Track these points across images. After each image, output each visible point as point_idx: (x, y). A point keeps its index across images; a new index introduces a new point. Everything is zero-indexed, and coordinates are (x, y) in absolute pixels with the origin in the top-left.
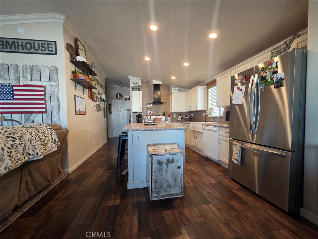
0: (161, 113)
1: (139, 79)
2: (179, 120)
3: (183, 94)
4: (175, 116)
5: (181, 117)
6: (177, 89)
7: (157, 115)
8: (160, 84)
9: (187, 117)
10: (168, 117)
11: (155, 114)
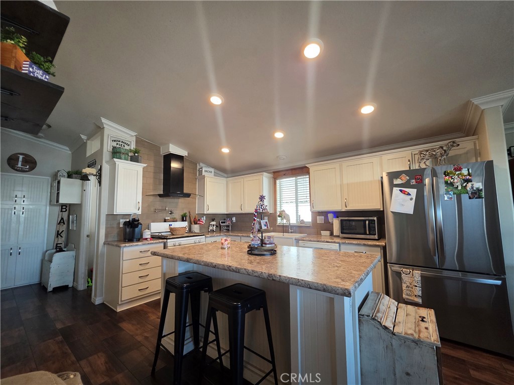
2: (211, 228)
5: (214, 223)
6: (212, 170)
7: (171, 219)
8: (184, 156)
9: (225, 222)
10: (193, 223)
11: (167, 218)
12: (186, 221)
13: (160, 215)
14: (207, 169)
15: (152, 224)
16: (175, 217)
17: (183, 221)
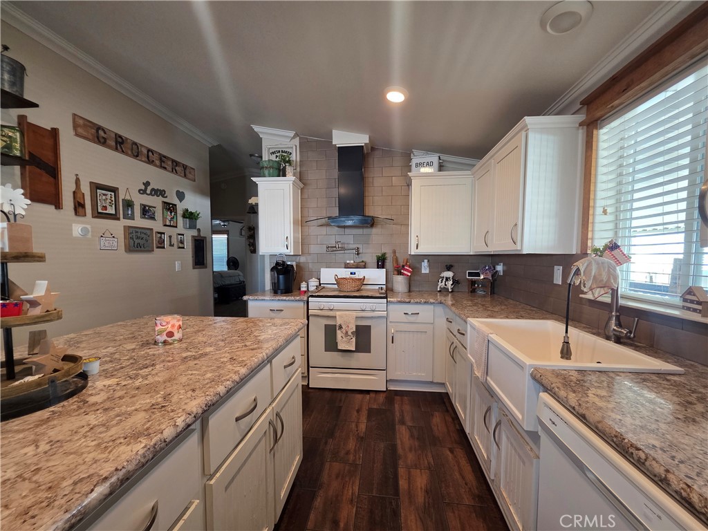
0: (370, 256)
1: (292, 134)
2: (441, 285)
3: (459, 181)
4: (425, 269)
5: (449, 274)
6: (434, 158)
7: (355, 264)
8: (363, 145)
9: (478, 275)
10: (396, 272)
11: (348, 262)
13: (340, 256)
14: (421, 160)
15: (323, 270)
16: (364, 260)
17: (378, 268)
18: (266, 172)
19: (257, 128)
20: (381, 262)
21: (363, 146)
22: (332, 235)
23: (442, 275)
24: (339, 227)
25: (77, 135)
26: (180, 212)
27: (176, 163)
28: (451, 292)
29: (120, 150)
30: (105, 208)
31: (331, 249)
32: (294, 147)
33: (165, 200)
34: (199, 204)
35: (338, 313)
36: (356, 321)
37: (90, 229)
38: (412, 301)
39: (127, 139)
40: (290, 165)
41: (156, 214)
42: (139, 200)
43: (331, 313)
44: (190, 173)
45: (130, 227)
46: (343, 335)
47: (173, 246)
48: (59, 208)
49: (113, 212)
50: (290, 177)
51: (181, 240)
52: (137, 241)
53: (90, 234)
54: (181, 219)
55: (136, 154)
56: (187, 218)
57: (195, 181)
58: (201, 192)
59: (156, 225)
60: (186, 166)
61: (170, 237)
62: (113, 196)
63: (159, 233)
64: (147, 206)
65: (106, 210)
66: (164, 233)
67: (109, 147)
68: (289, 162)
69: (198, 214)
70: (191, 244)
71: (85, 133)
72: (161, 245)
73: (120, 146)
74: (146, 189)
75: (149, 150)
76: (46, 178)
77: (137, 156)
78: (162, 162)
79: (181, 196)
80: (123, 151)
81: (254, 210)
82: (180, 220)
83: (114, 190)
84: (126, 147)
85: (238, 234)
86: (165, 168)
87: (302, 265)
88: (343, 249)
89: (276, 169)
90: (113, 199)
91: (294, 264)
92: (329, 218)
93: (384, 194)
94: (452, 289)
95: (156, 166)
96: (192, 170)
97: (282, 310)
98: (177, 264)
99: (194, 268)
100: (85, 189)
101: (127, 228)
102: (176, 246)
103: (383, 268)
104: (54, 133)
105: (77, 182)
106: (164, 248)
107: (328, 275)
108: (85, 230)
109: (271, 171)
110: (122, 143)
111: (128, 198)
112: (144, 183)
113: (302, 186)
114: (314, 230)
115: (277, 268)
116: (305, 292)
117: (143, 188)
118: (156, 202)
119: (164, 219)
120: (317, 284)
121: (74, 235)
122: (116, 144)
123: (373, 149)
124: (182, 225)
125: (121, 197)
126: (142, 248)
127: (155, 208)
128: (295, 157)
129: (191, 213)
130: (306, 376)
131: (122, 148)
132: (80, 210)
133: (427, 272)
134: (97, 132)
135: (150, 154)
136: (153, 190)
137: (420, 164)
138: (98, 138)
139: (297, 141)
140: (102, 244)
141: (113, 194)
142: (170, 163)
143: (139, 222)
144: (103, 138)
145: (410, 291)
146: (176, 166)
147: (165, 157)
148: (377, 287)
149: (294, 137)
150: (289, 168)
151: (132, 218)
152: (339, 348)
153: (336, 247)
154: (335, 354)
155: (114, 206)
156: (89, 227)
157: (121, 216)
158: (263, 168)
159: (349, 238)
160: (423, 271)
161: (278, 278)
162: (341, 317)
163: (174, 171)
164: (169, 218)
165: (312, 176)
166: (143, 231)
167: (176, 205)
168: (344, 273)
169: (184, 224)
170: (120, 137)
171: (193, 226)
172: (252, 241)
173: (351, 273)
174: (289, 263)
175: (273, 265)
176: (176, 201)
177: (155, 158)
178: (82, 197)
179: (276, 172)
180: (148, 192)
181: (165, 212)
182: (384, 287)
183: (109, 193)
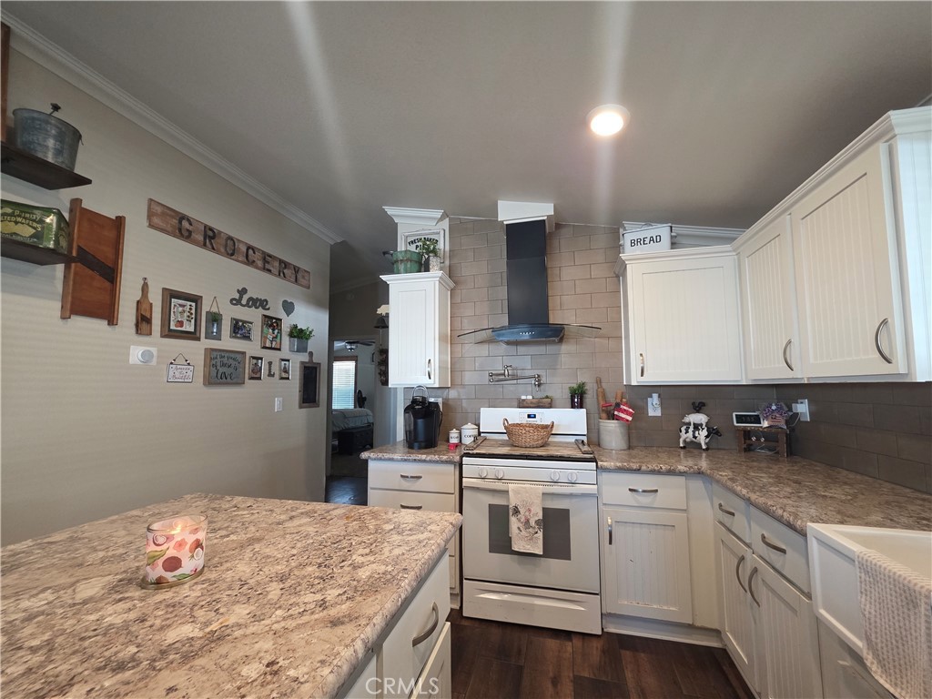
0: (560, 390)
1: (438, 213)
2: (686, 436)
4: (654, 408)
5: (700, 418)
6: (663, 231)
7: (534, 401)
8: (545, 218)
9: (757, 420)
10: (604, 415)
11: (523, 397)
12: (581, 406)
13: (510, 388)
14: (641, 235)
15: (483, 410)
16: (549, 394)
17: (573, 407)
18: (402, 267)
19: (390, 211)
20: (577, 398)
21: (544, 221)
22: (498, 357)
23: (687, 419)
24: (508, 343)
25: (151, 226)
26: (286, 327)
27: (284, 265)
28: (707, 449)
29: (210, 247)
30: (181, 323)
31: (496, 378)
32: (442, 233)
33: (267, 313)
34: (313, 318)
35: (511, 487)
36: (543, 500)
37: (155, 353)
38: (644, 468)
39: (220, 232)
40: (436, 255)
41: (252, 332)
42: (229, 313)
43: (499, 486)
44: (303, 277)
45: (213, 350)
46: (520, 525)
47: (273, 376)
48: (113, 324)
49: (191, 329)
50: (435, 273)
51: (285, 368)
52: (221, 370)
53: (155, 360)
54: (288, 338)
55: (230, 252)
56: (295, 337)
57: (309, 288)
58: (317, 303)
59: (251, 348)
60: (299, 268)
61: (270, 363)
62: (194, 308)
63: (254, 358)
64: (241, 321)
65: (182, 326)
66: (261, 359)
67: (195, 243)
68: (435, 252)
69: (311, 332)
70: (298, 373)
71: (163, 225)
72: (256, 375)
73: (210, 241)
74: (241, 298)
75: (249, 247)
76: (100, 282)
77: (232, 255)
78: (266, 262)
79: (288, 308)
80: (213, 249)
81: (383, 323)
82: (286, 340)
83: (196, 299)
84: (218, 243)
85: (369, 360)
86: (269, 271)
87: (450, 403)
88: (515, 377)
89: (416, 262)
90: (193, 311)
91: (440, 401)
92: (494, 330)
93: (578, 291)
94: (706, 444)
95: (257, 268)
96: (306, 274)
97: (420, 477)
98: (277, 401)
99: (301, 407)
100: (156, 299)
101: (209, 351)
102: (277, 376)
103: (581, 407)
104: (119, 223)
105: (145, 288)
106: (259, 378)
107: (493, 419)
108: (147, 356)
109: (409, 266)
110: (212, 238)
111: (214, 310)
112: (238, 291)
113: (452, 285)
114: (471, 350)
115: (413, 408)
116: (456, 446)
117: (237, 296)
118: (254, 316)
119: (264, 337)
120: (475, 432)
121: (131, 362)
122: (205, 239)
123: (558, 226)
124: (288, 347)
125: (205, 308)
126: (229, 380)
127: (251, 323)
128: (443, 245)
129: (301, 330)
130: (458, 594)
131: (211, 244)
132: (144, 326)
133: (658, 413)
134: (180, 222)
135: (251, 252)
136: (250, 299)
137: (639, 241)
138: (180, 230)
139: (446, 224)
140: (171, 373)
141: (194, 304)
142: (277, 264)
143: (228, 343)
144: (188, 230)
145: (630, 447)
146: (285, 268)
147: (270, 256)
148: (572, 439)
149: (441, 219)
150: (435, 260)
151: (218, 338)
152: (515, 548)
153: (504, 374)
154: (507, 557)
155: (193, 321)
156: (154, 350)
157: (203, 335)
158: (397, 261)
159: (525, 360)
160: (651, 413)
161: (415, 424)
162: (517, 492)
163: (280, 274)
164: (270, 337)
165: (467, 270)
166: (233, 355)
167: (281, 320)
168: (517, 415)
169: (291, 345)
170: (211, 229)
171: (302, 349)
172: (383, 368)
173: (529, 416)
174: (432, 400)
175: (409, 403)
176: (281, 314)
177: (257, 257)
178: (148, 308)
179: (416, 266)
180: (244, 302)
181: (265, 329)
182: (585, 439)
183: (189, 303)
